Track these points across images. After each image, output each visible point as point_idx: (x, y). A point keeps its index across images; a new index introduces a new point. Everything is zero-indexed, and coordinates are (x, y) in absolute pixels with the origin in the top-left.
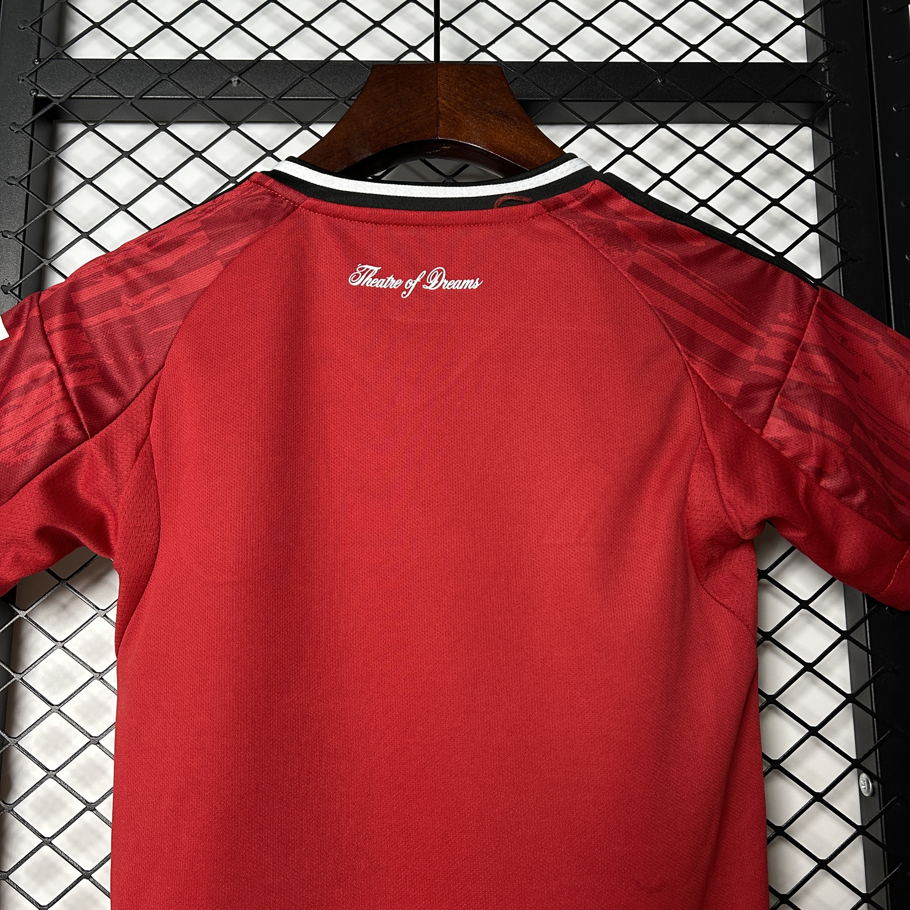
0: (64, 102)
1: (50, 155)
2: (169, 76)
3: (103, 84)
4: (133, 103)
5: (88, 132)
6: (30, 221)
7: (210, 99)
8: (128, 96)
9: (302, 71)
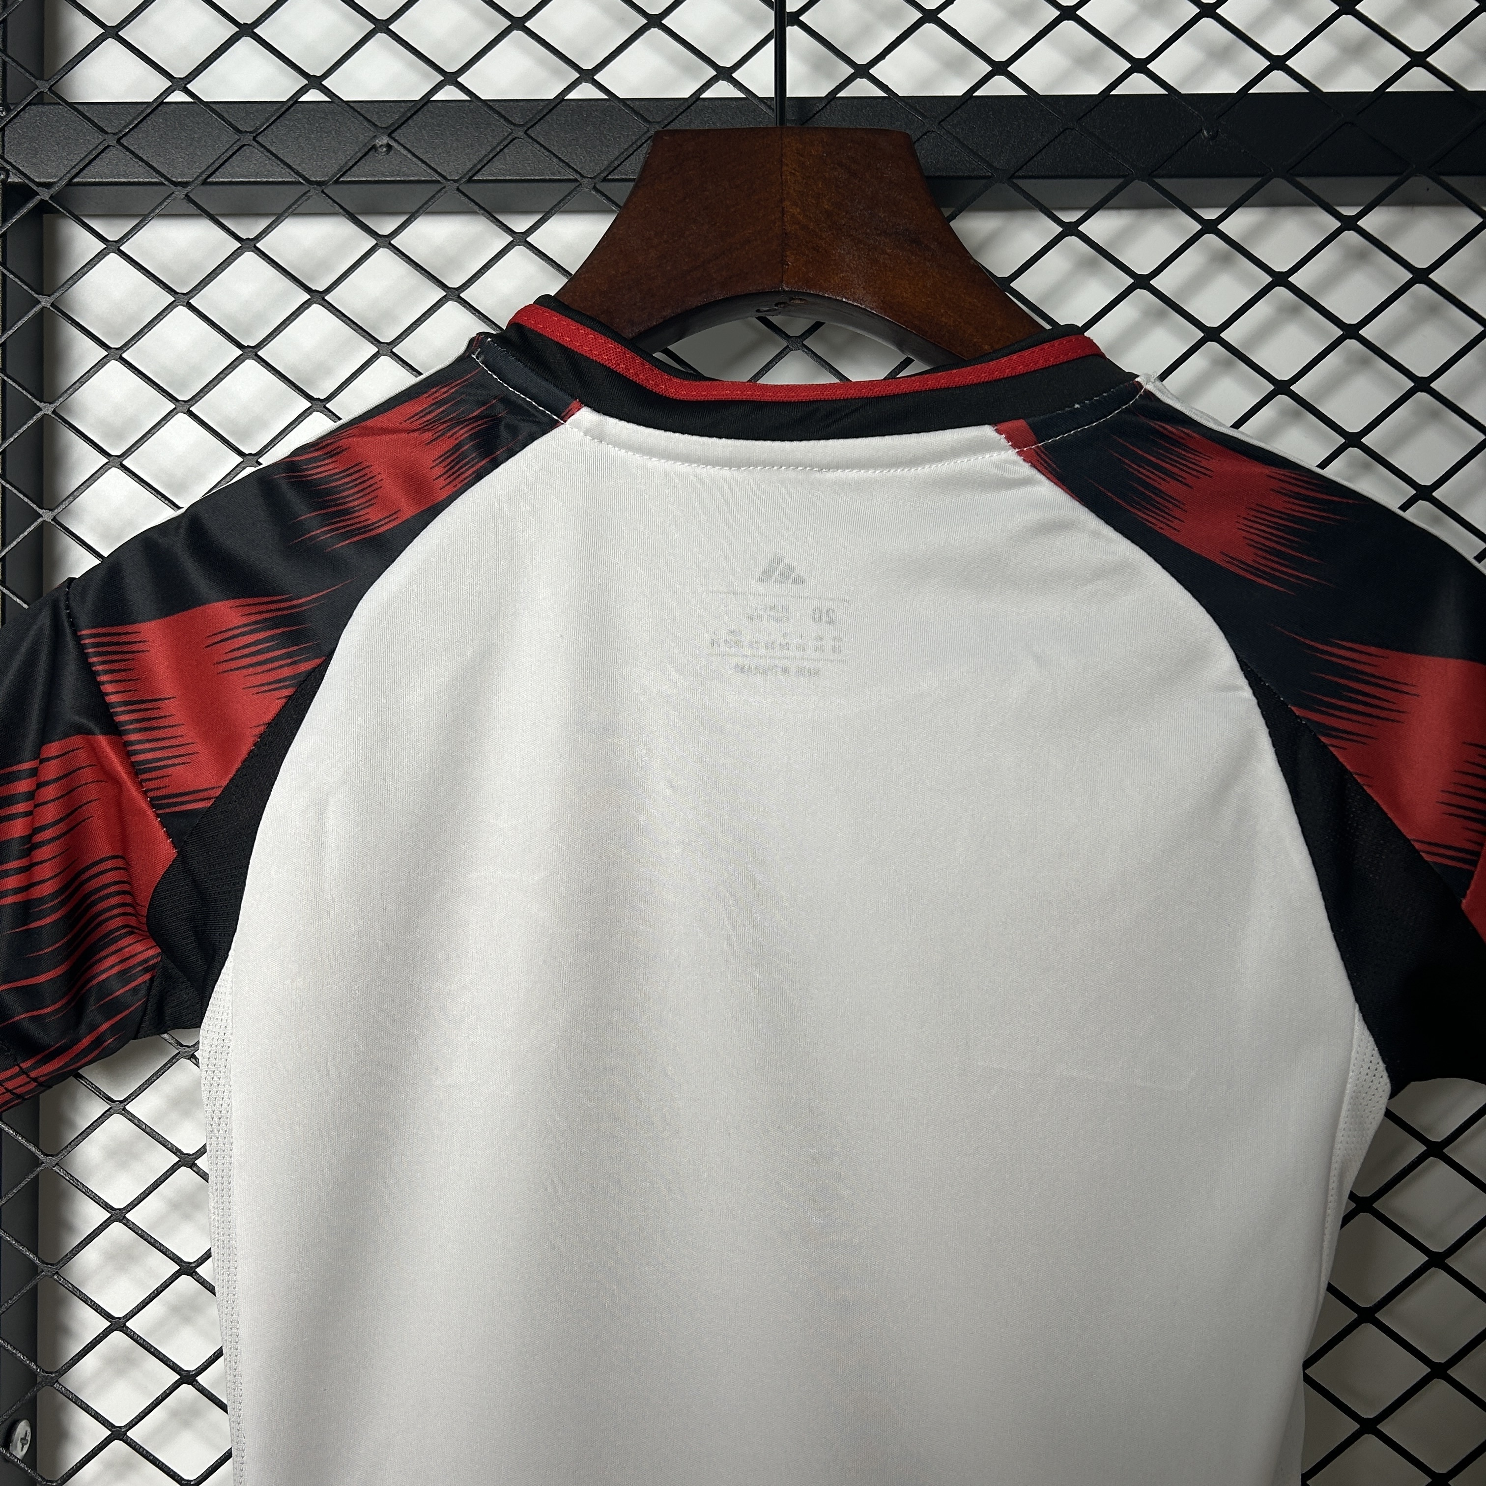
0: (59, 193)
1: (39, 302)
2: (254, 139)
3: (131, 156)
4: (189, 194)
5: (108, 254)
6: (11, 436)
7: (337, 182)
8: (180, 180)
9: (511, 123)
